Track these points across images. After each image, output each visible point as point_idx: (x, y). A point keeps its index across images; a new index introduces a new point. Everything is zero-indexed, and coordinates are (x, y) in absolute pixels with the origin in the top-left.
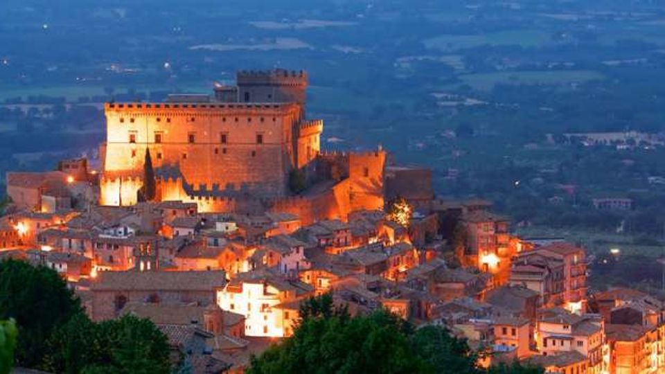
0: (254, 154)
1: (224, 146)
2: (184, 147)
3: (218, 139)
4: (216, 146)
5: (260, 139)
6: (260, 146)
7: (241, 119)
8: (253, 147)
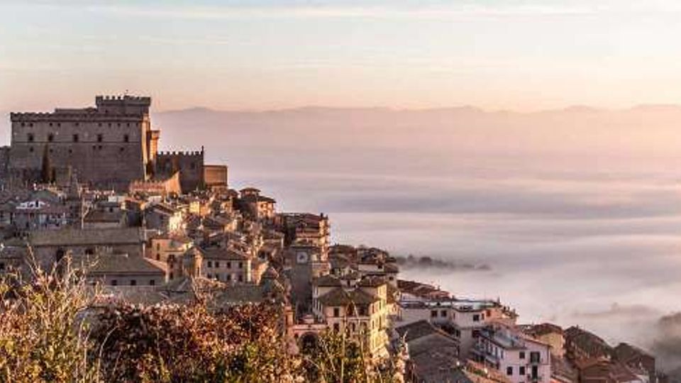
0: (122, 149)
1: (100, 144)
2: (71, 145)
3: (95, 138)
4: (94, 144)
5: (126, 138)
6: (126, 144)
7: (113, 124)
8: (122, 145)
